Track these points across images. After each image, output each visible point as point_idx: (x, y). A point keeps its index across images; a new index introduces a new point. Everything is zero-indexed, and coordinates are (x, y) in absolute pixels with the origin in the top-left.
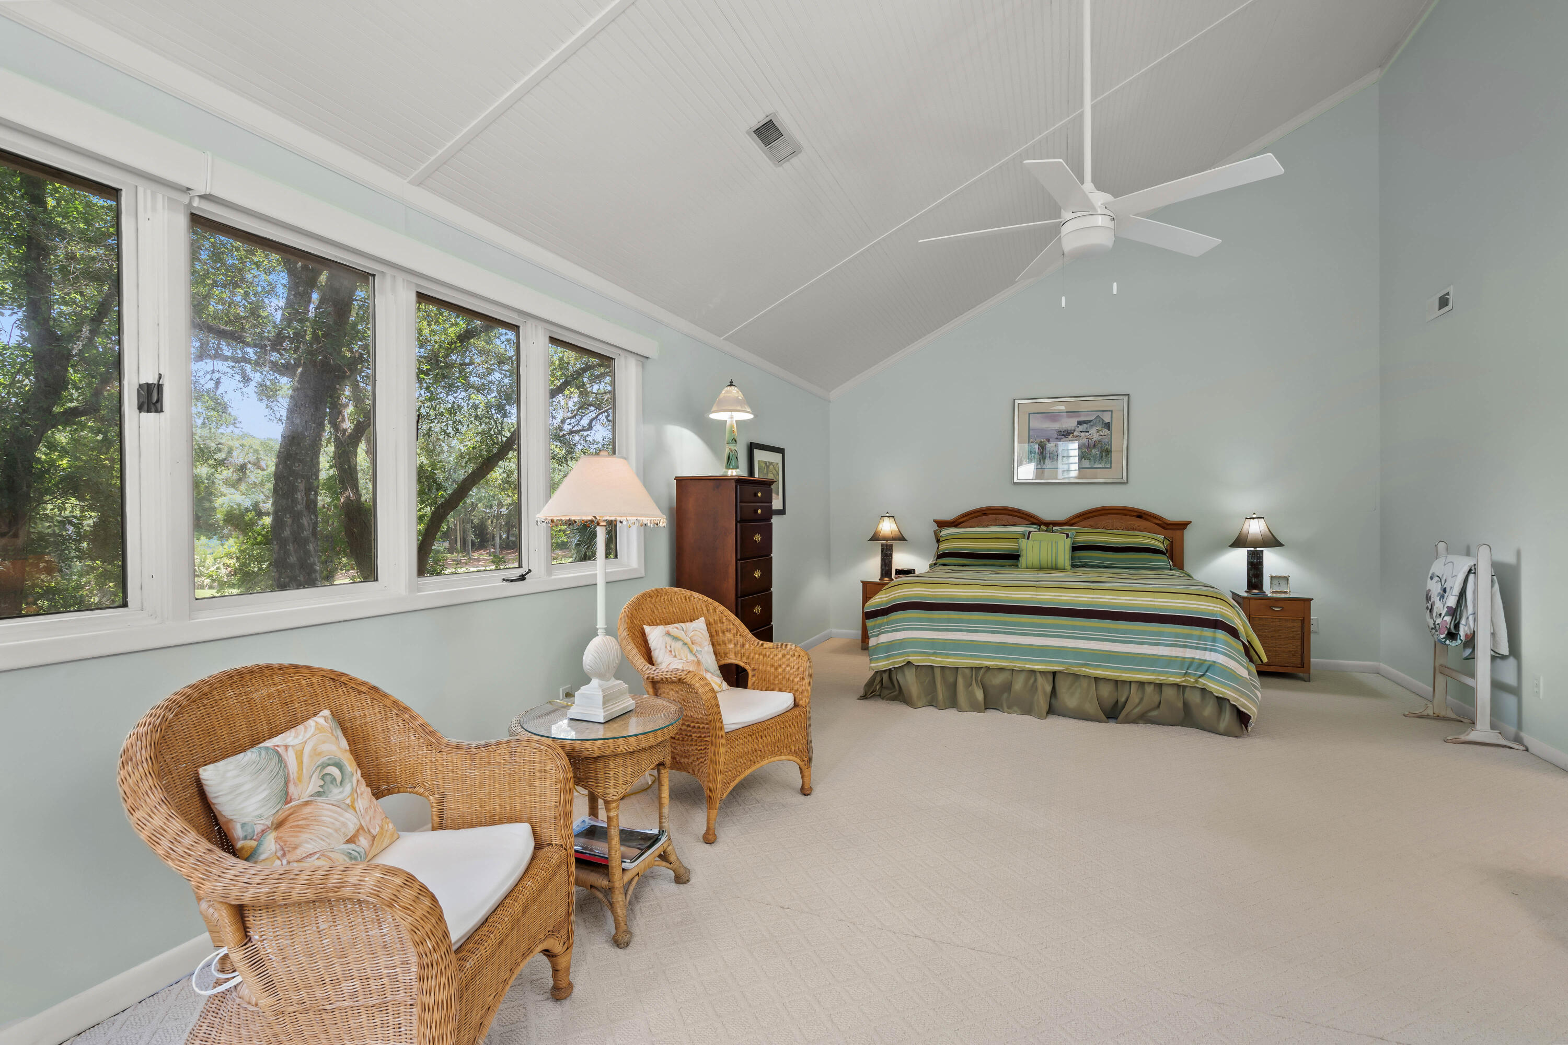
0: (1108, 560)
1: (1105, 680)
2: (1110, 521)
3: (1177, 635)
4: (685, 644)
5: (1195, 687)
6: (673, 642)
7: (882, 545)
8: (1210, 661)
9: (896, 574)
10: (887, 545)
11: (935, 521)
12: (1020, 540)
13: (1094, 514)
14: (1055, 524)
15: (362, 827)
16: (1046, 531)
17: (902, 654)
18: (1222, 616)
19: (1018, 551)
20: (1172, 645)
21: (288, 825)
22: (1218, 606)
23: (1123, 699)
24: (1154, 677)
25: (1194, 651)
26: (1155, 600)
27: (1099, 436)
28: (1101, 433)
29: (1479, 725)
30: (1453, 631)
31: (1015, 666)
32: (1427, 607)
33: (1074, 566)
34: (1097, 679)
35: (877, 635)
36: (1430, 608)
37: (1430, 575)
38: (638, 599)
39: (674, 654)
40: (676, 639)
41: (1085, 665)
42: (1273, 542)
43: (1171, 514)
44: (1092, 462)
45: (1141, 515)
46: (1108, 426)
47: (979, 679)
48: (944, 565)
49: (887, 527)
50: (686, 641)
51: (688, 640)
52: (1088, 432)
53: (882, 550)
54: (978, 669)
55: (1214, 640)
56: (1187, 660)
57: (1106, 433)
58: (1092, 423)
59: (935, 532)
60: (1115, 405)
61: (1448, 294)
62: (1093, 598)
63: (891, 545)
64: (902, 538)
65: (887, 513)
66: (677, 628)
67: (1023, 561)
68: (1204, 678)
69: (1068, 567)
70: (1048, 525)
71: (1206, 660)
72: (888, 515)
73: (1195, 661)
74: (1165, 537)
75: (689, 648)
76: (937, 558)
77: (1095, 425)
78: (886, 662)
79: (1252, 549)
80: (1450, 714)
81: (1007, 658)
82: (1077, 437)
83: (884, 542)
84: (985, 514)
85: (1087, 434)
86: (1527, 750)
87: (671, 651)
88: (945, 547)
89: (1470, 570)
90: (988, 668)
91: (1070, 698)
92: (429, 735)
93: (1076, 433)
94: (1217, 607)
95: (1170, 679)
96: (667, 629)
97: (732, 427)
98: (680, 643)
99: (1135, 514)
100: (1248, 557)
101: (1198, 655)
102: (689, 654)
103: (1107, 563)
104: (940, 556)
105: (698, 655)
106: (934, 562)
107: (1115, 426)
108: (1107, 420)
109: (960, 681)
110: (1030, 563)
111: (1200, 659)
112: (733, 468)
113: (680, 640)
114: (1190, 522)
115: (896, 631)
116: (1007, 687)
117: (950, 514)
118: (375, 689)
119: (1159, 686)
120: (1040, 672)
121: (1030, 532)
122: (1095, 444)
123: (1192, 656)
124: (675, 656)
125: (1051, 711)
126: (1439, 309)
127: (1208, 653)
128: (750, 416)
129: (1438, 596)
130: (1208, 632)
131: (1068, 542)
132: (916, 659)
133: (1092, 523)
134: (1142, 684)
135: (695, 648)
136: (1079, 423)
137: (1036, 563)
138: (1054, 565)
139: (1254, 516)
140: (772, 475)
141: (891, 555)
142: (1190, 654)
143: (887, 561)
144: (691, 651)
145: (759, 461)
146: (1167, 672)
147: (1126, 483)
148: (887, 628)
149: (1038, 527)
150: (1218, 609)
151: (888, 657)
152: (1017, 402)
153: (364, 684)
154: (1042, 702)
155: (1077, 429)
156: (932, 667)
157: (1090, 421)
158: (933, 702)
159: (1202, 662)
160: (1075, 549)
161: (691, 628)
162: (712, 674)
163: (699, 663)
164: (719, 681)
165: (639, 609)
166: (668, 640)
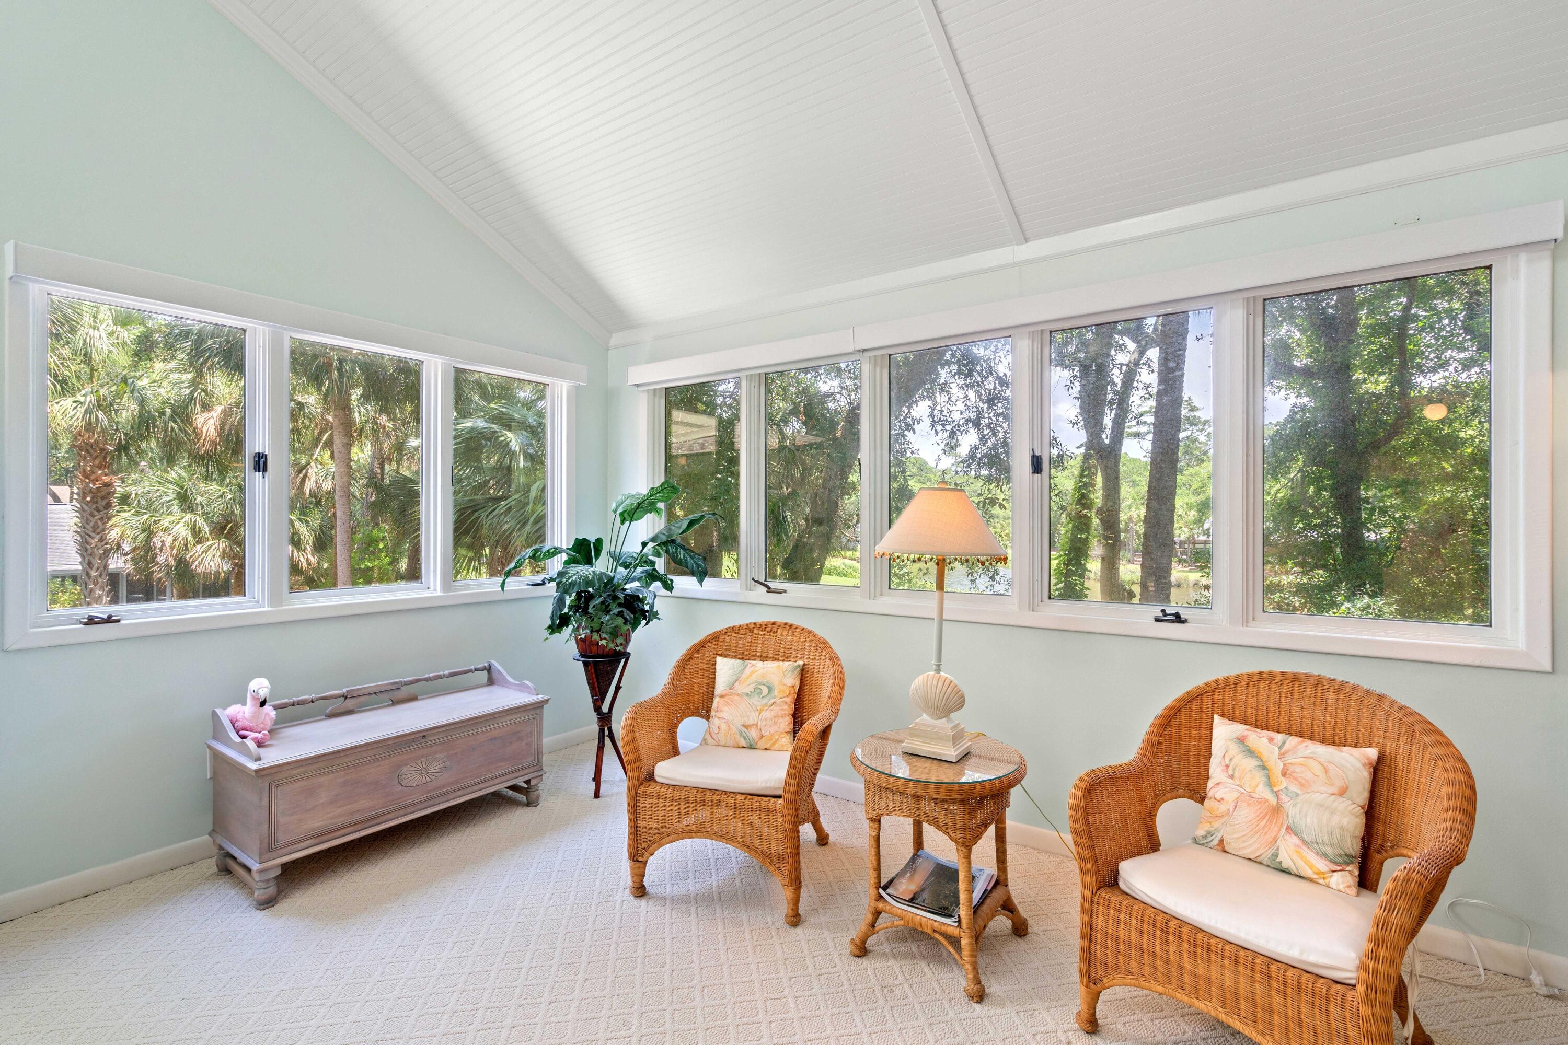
4: (1264, 768)
6: (1241, 755)
15: (757, 726)
21: (725, 699)
39: (1230, 772)
40: (1251, 753)
50: (1269, 765)
51: (1277, 767)
66: (1271, 740)
87: (1227, 766)
96: (1246, 733)
98: (1252, 763)
113: (1259, 758)
124: (1232, 777)
135: (1283, 783)
144: (1270, 784)
161: (1307, 752)
162: (1305, 843)
163: (1277, 810)
164: (1322, 865)
165: (1235, 691)
166: (1234, 749)
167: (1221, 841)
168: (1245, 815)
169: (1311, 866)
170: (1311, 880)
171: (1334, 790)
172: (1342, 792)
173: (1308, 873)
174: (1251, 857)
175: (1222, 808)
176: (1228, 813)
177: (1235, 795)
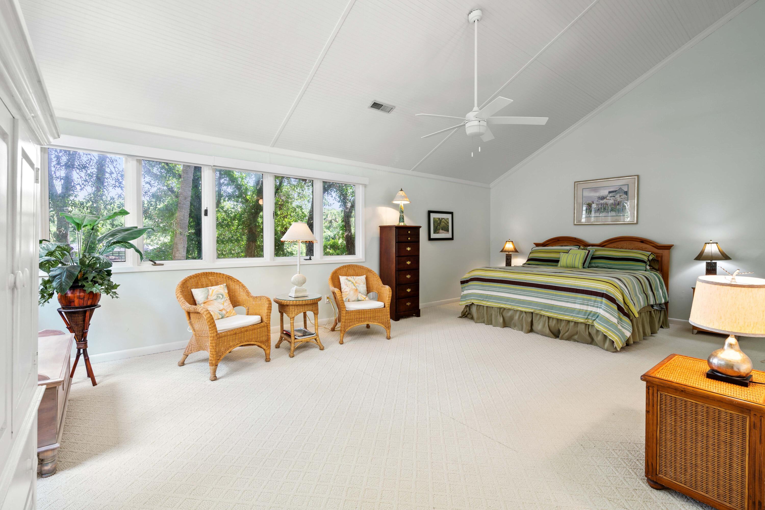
1: (552, 318)
2: (624, 244)
3: (584, 299)
4: (353, 283)
5: (593, 325)
7: (506, 254)
10: (509, 255)
11: (534, 243)
12: (564, 253)
14: (594, 245)
17: (472, 299)
18: (606, 291)
19: (559, 258)
20: (581, 304)
23: (560, 328)
24: (572, 319)
25: (592, 307)
27: (621, 198)
28: (622, 197)
31: (514, 308)
33: (585, 267)
34: (549, 318)
35: (463, 291)
38: (340, 267)
40: (349, 281)
41: (542, 310)
42: (724, 257)
44: (616, 213)
45: (643, 241)
46: (626, 193)
47: (501, 313)
48: (529, 264)
49: (509, 246)
50: (353, 282)
51: (354, 282)
52: (615, 197)
53: (506, 256)
54: (500, 308)
55: (601, 303)
56: (588, 311)
57: (625, 197)
58: (617, 192)
59: (533, 248)
60: (630, 181)
63: (511, 255)
66: (351, 278)
67: (559, 264)
68: (594, 321)
69: (580, 267)
70: (591, 246)
71: (597, 313)
72: (509, 240)
73: (592, 312)
74: (652, 253)
75: (354, 284)
76: (527, 261)
77: (619, 193)
78: (467, 303)
79: (709, 261)
83: (507, 253)
84: (559, 240)
85: (614, 198)
87: (345, 285)
88: (534, 256)
90: (504, 309)
91: (538, 326)
92: (248, 293)
93: (608, 198)
94: (606, 287)
95: (579, 320)
96: (347, 277)
97: (401, 206)
98: (351, 282)
99: (640, 241)
100: (707, 265)
101: (594, 309)
102: (353, 287)
104: (529, 260)
105: (357, 287)
106: (525, 263)
107: (630, 193)
108: (626, 190)
109: (493, 313)
110: (563, 264)
111: (595, 312)
112: (402, 222)
113: (351, 281)
116: (512, 318)
117: (543, 240)
118: (238, 281)
119: (576, 323)
120: (525, 312)
121: (572, 249)
122: (618, 203)
123: (591, 310)
124: (348, 286)
125: (531, 330)
127: (599, 309)
128: (408, 202)
130: (599, 299)
133: (615, 245)
134: (569, 322)
135: (356, 285)
136: (610, 192)
137: (565, 265)
138: (574, 266)
139: (711, 242)
140: (444, 224)
141: (511, 259)
142: (590, 309)
143: (509, 262)
144: (354, 285)
145: (434, 218)
146: (578, 317)
147: (636, 224)
148: (467, 288)
149: (579, 247)
150: (606, 288)
151: (468, 300)
152: (576, 183)
153: (236, 279)
154: (526, 326)
155: (609, 196)
156: (482, 306)
158: (483, 321)
160: (593, 258)
161: (358, 278)
162: (362, 294)
163: (357, 290)
164: (365, 297)
165: (340, 270)
166: (346, 281)
167: (349, 299)
168: (352, 293)
169: (363, 297)
170: (363, 300)
171: (363, 283)
172: (364, 284)
173: (363, 299)
174: (354, 300)
175: (347, 293)
176: (349, 294)
177: (349, 289)
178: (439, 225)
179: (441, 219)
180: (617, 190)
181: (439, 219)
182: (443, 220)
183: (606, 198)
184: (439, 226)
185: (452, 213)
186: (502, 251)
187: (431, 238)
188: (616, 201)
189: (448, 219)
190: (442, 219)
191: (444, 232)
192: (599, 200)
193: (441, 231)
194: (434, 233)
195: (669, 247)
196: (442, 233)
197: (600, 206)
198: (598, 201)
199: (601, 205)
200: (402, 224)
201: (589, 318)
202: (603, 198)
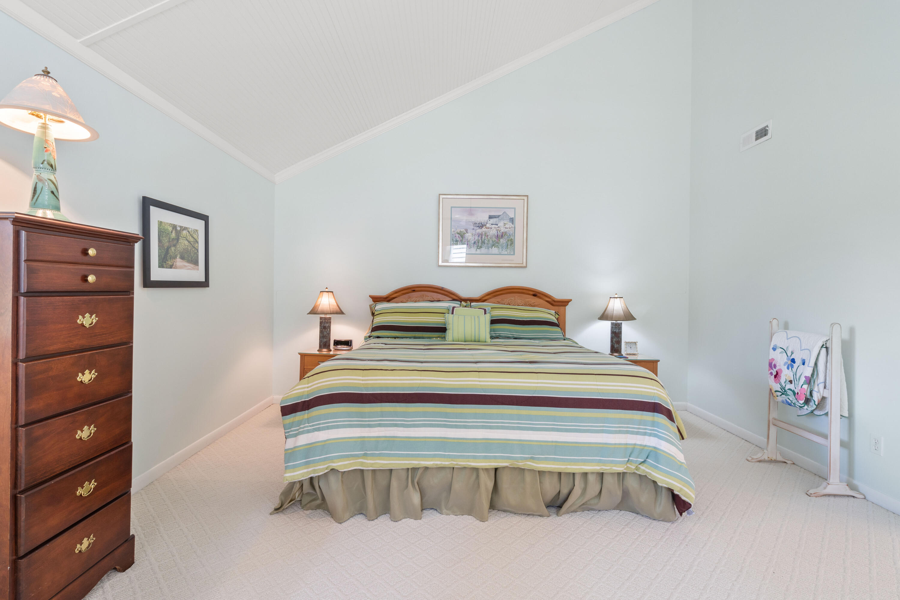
0: (517, 331)
1: (551, 473)
2: (513, 298)
5: (634, 473)
7: (321, 318)
8: (650, 447)
9: (334, 345)
10: (325, 318)
11: (371, 297)
12: (447, 315)
13: (501, 292)
14: (472, 300)
16: (466, 307)
17: (325, 460)
19: (445, 324)
22: (655, 388)
23: (565, 491)
25: (635, 436)
26: (598, 383)
27: (505, 229)
28: (507, 226)
29: (831, 481)
30: (808, 397)
31: (457, 464)
32: (771, 374)
33: (492, 338)
34: (541, 473)
35: (296, 435)
36: (775, 373)
37: (772, 346)
42: (629, 317)
43: (557, 295)
44: (501, 250)
45: (536, 294)
46: (512, 220)
47: (416, 481)
48: (378, 337)
49: (326, 302)
52: (497, 225)
53: (321, 323)
54: (415, 470)
55: (653, 424)
56: (628, 446)
57: (511, 227)
58: (500, 218)
59: (370, 306)
60: (519, 204)
61: (767, 126)
62: (538, 383)
63: (330, 318)
64: (341, 313)
65: (327, 288)
67: (449, 335)
68: (645, 465)
69: (489, 340)
70: (469, 301)
71: (645, 446)
72: (327, 290)
73: (636, 447)
74: (555, 312)
76: (372, 331)
77: (503, 219)
78: (305, 471)
79: (615, 322)
80: (780, 458)
81: (449, 457)
82: (489, 228)
83: (323, 316)
84: (414, 291)
85: (496, 226)
86: (865, 498)
88: (380, 320)
89: (823, 345)
90: (426, 468)
93: (488, 225)
95: (613, 468)
97: (46, 144)
99: (532, 293)
100: (612, 328)
103: (516, 335)
104: (375, 329)
106: (369, 335)
107: (517, 222)
108: (512, 216)
109: (394, 484)
110: (456, 336)
111: (641, 445)
112: (46, 208)
114: (570, 301)
115: (318, 430)
116: (448, 488)
117: (384, 292)
119: (601, 475)
120: (482, 469)
121: (454, 308)
122: (502, 235)
123: (633, 442)
125: (493, 508)
126: (757, 139)
127: (647, 437)
129: (784, 365)
131: (488, 318)
132: (343, 465)
133: (499, 300)
134: (586, 475)
136: (491, 217)
137: (461, 337)
138: (477, 339)
139: (616, 296)
140: (186, 243)
141: (329, 327)
142: (630, 439)
143: (325, 333)
145: (160, 223)
146: (612, 462)
147: (526, 267)
148: (307, 427)
149: (459, 303)
150: (655, 391)
151: (307, 464)
152: (441, 197)
155: (489, 222)
156: (362, 471)
157: (499, 216)
158: (362, 511)
159: (642, 447)
160: (493, 322)
178: (175, 246)
179: (179, 229)
180: (500, 215)
181: (174, 227)
182: (184, 232)
183: (485, 225)
184: (173, 249)
185: (205, 218)
186: (313, 312)
187: (152, 279)
188: (499, 232)
189: (197, 231)
190: (184, 229)
191: (185, 266)
192: (476, 228)
193: (179, 262)
194: (159, 267)
195: (565, 303)
196: (181, 268)
197: (477, 238)
198: (473, 229)
199: (479, 236)
200: (50, 215)
201: (632, 461)
202: (481, 226)
